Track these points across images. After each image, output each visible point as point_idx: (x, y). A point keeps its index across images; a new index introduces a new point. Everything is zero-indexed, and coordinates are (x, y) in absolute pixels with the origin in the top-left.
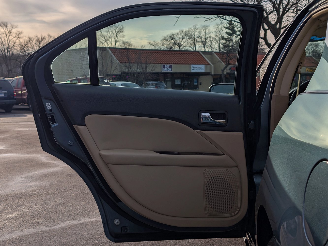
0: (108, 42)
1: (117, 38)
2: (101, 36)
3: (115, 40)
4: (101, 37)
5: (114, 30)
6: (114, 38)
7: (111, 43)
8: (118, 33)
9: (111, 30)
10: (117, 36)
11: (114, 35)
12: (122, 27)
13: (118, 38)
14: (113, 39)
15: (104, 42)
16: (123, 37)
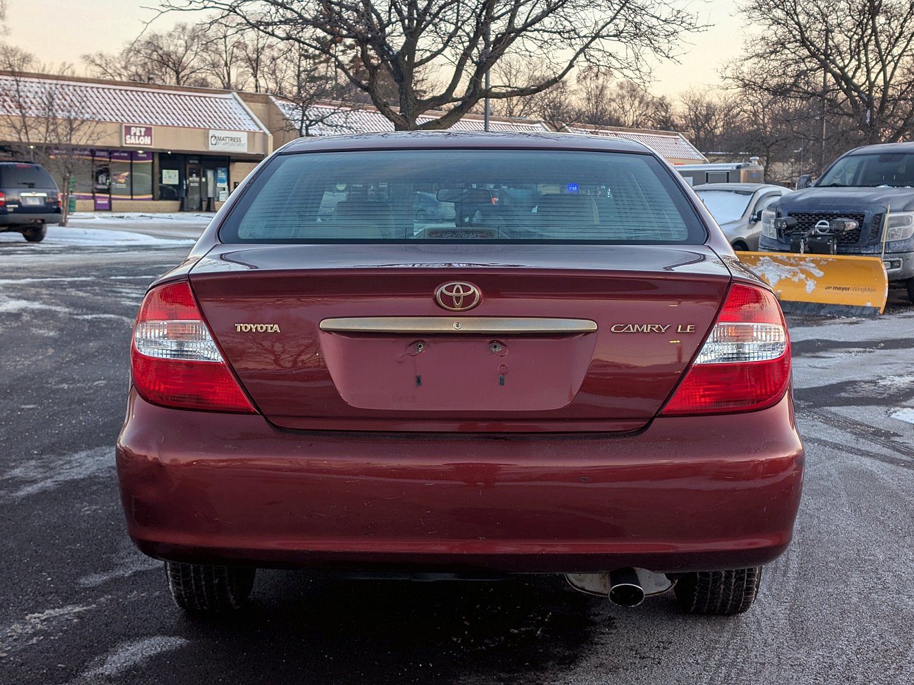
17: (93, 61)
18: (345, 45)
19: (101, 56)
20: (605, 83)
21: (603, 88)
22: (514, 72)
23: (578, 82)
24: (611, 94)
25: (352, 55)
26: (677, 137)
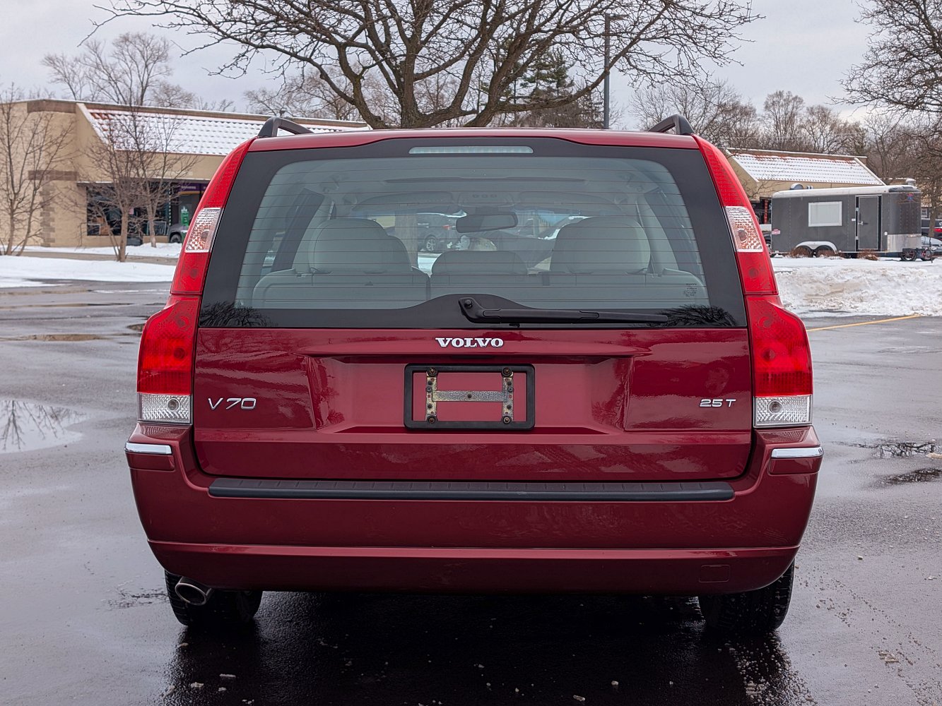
0: (119, 84)
1: (149, 75)
2: (97, 67)
3: (142, 83)
4: (98, 72)
5: (138, 52)
6: (139, 76)
7: (130, 89)
8: (150, 61)
9: (128, 51)
10: (146, 66)
11: (138, 67)
12: (162, 44)
13: (151, 75)
14: (135, 78)
15: (107, 84)
16: (169, 74)
17: (256, 98)
18: (525, 78)
19: (264, 92)
20: (795, 109)
21: (793, 115)
22: (690, 99)
23: (766, 107)
24: (801, 120)
25: (533, 88)
26: (854, 161)
